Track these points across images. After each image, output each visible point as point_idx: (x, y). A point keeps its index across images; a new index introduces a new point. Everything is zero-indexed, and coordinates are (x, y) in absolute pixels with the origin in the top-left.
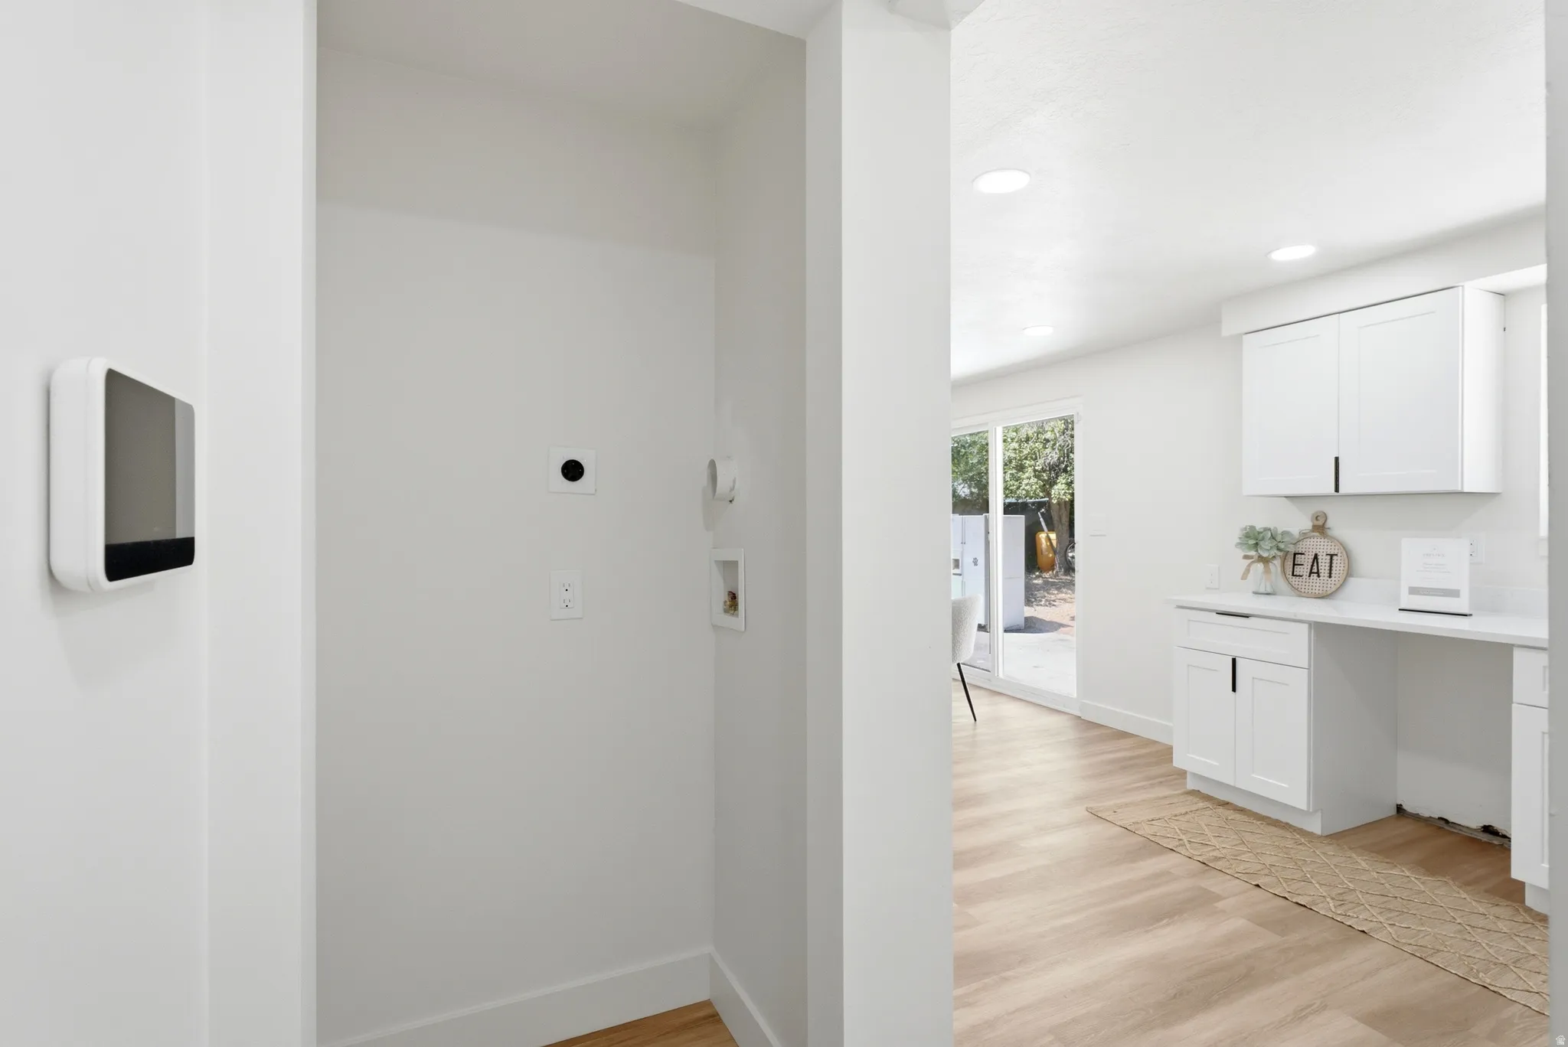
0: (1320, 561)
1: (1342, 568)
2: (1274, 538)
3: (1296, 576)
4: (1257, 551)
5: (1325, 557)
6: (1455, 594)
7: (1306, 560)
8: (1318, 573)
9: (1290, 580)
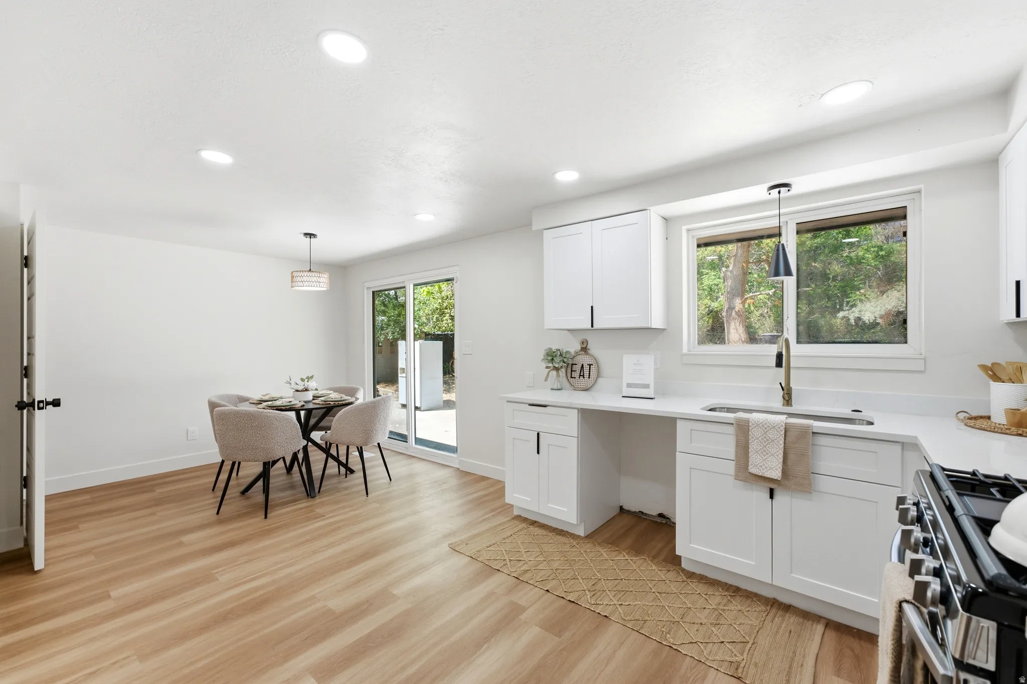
0: (584, 369)
1: (595, 373)
2: (562, 356)
3: (573, 377)
4: (552, 364)
5: (587, 366)
6: (647, 386)
7: (577, 368)
8: (583, 376)
9: (570, 380)
